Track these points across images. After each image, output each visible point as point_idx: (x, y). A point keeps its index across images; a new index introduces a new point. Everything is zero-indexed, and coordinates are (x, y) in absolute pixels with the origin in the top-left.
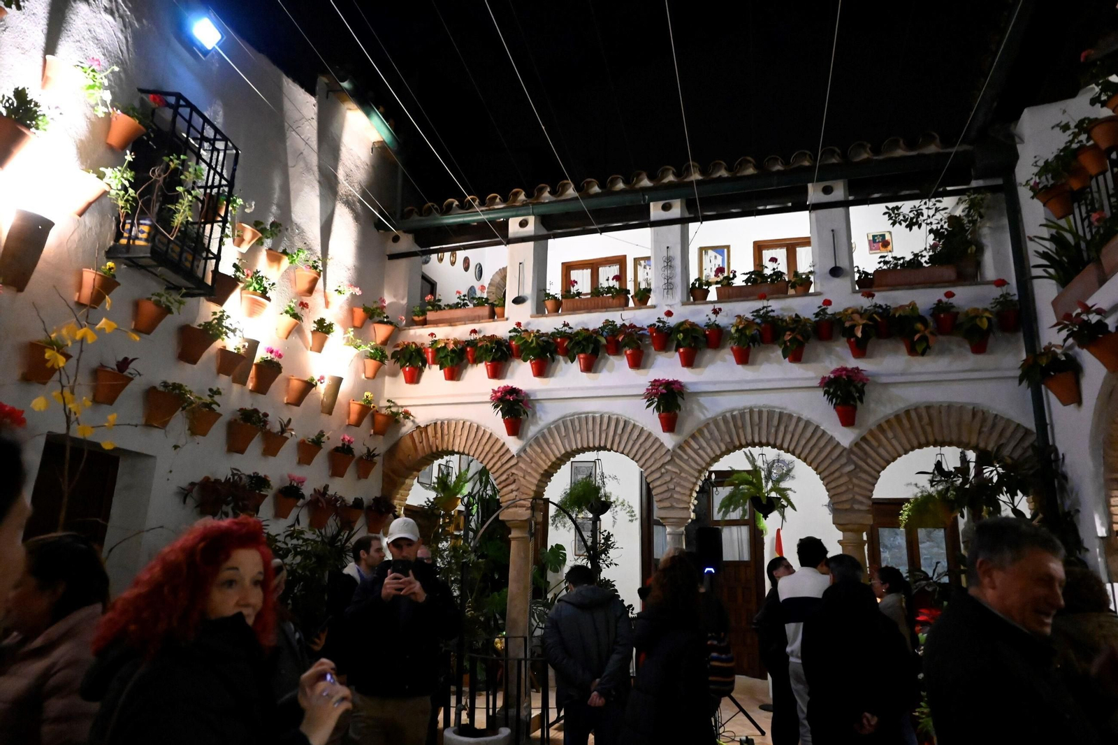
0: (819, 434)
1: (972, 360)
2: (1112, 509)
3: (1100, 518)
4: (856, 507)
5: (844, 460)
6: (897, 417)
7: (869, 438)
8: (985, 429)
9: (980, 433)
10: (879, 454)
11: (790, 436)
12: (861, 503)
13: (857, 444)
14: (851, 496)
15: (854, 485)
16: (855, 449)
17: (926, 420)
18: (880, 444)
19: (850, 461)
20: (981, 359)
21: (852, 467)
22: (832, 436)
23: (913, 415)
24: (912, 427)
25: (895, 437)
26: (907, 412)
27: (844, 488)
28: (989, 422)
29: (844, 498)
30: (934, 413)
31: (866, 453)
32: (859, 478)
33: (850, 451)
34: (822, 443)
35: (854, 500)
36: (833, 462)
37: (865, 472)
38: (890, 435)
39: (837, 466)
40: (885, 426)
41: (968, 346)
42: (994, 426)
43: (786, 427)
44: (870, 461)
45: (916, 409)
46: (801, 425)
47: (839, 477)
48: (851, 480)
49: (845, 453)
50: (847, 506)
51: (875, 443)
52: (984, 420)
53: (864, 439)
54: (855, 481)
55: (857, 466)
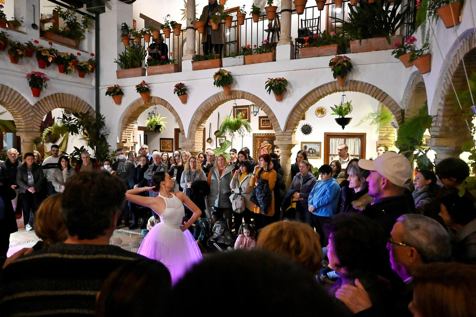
0: (20, 98)
1: (79, 79)
2: (123, 135)
3: (119, 138)
4: (34, 130)
5: (31, 110)
6: (52, 95)
7: (41, 102)
8: (79, 105)
9: (78, 105)
10: (44, 110)
11: (7, 97)
12: (36, 128)
13: (36, 104)
14: (33, 125)
15: (34, 121)
16: (36, 107)
17: (61, 98)
18: (45, 106)
19: (33, 111)
20: (82, 79)
21: (34, 113)
22: (26, 100)
23: (58, 95)
24: (57, 101)
25: (51, 103)
26: (56, 94)
27: (30, 122)
28: (80, 103)
29: (30, 126)
30: (65, 96)
31: (39, 108)
32: (36, 118)
33: (33, 107)
34: (21, 102)
35: (34, 127)
36: (26, 110)
37: (38, 116)
38: (49, 102)
39: (27, 112)
40: (47, 98)
41: (78, 74)
42: (82, 103)
43: (5, 92)
44: (40, 112)
45: (59, 93)
46: (13, 92)
47: (28, 117)
48: (33, 119)
49: (31, 107)
50: (31, 129)
51: (43, 105)
52: (79, 101)
53: (39, 102)
54: (34, 119)
55: (36, 113)
